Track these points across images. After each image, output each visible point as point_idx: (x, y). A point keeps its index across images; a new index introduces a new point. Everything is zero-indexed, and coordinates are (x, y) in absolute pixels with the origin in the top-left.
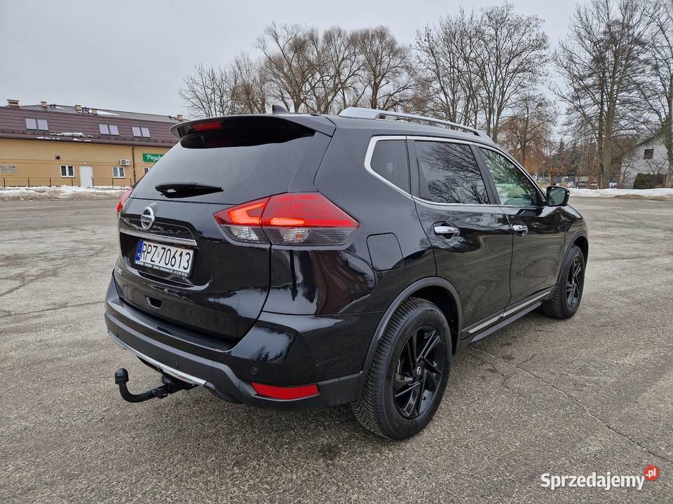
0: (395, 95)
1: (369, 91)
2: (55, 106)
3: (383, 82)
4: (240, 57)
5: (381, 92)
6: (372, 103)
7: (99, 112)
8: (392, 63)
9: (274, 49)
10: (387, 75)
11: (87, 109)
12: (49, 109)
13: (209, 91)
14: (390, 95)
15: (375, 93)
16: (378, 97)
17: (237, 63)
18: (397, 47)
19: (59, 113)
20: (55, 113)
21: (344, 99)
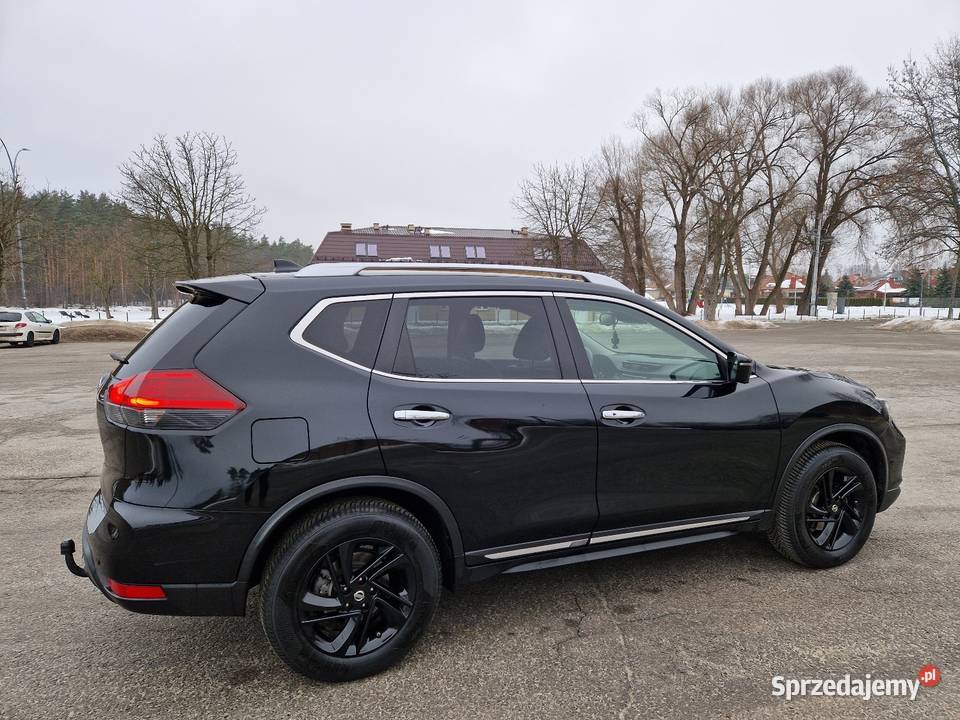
0: (862, 170)
1: (815, 168)
2: (388, 227)
3: (840, 152)
4: (608, 143)
5: (835, 167)
6: (818, 185)
7: (432, 232)
8: (858, 121)
9: (656, 127)
10: (848, 140)
11: (420, 229)
12: (381, 232)
13: (549, 196)
14: (853, 171)
15: (824, 170)
16: (830, 175)
17: (604, 151)
18: (868, 95)
19: (392, 236)
20: (387, 235)
21: (770, 184)
